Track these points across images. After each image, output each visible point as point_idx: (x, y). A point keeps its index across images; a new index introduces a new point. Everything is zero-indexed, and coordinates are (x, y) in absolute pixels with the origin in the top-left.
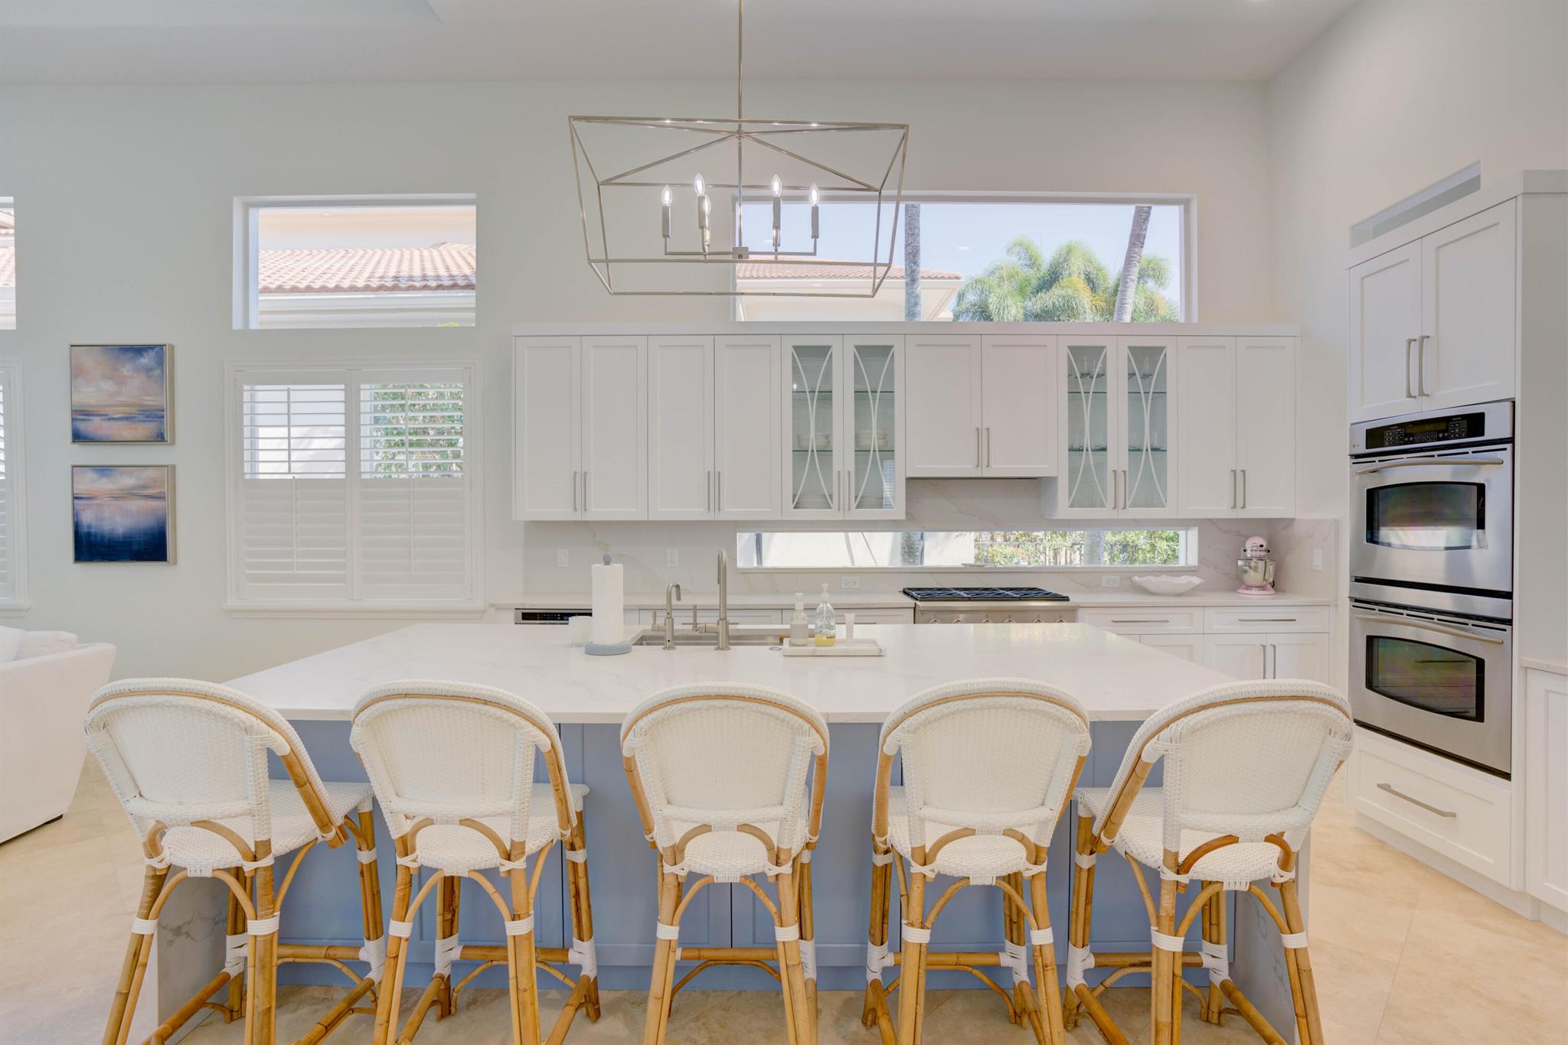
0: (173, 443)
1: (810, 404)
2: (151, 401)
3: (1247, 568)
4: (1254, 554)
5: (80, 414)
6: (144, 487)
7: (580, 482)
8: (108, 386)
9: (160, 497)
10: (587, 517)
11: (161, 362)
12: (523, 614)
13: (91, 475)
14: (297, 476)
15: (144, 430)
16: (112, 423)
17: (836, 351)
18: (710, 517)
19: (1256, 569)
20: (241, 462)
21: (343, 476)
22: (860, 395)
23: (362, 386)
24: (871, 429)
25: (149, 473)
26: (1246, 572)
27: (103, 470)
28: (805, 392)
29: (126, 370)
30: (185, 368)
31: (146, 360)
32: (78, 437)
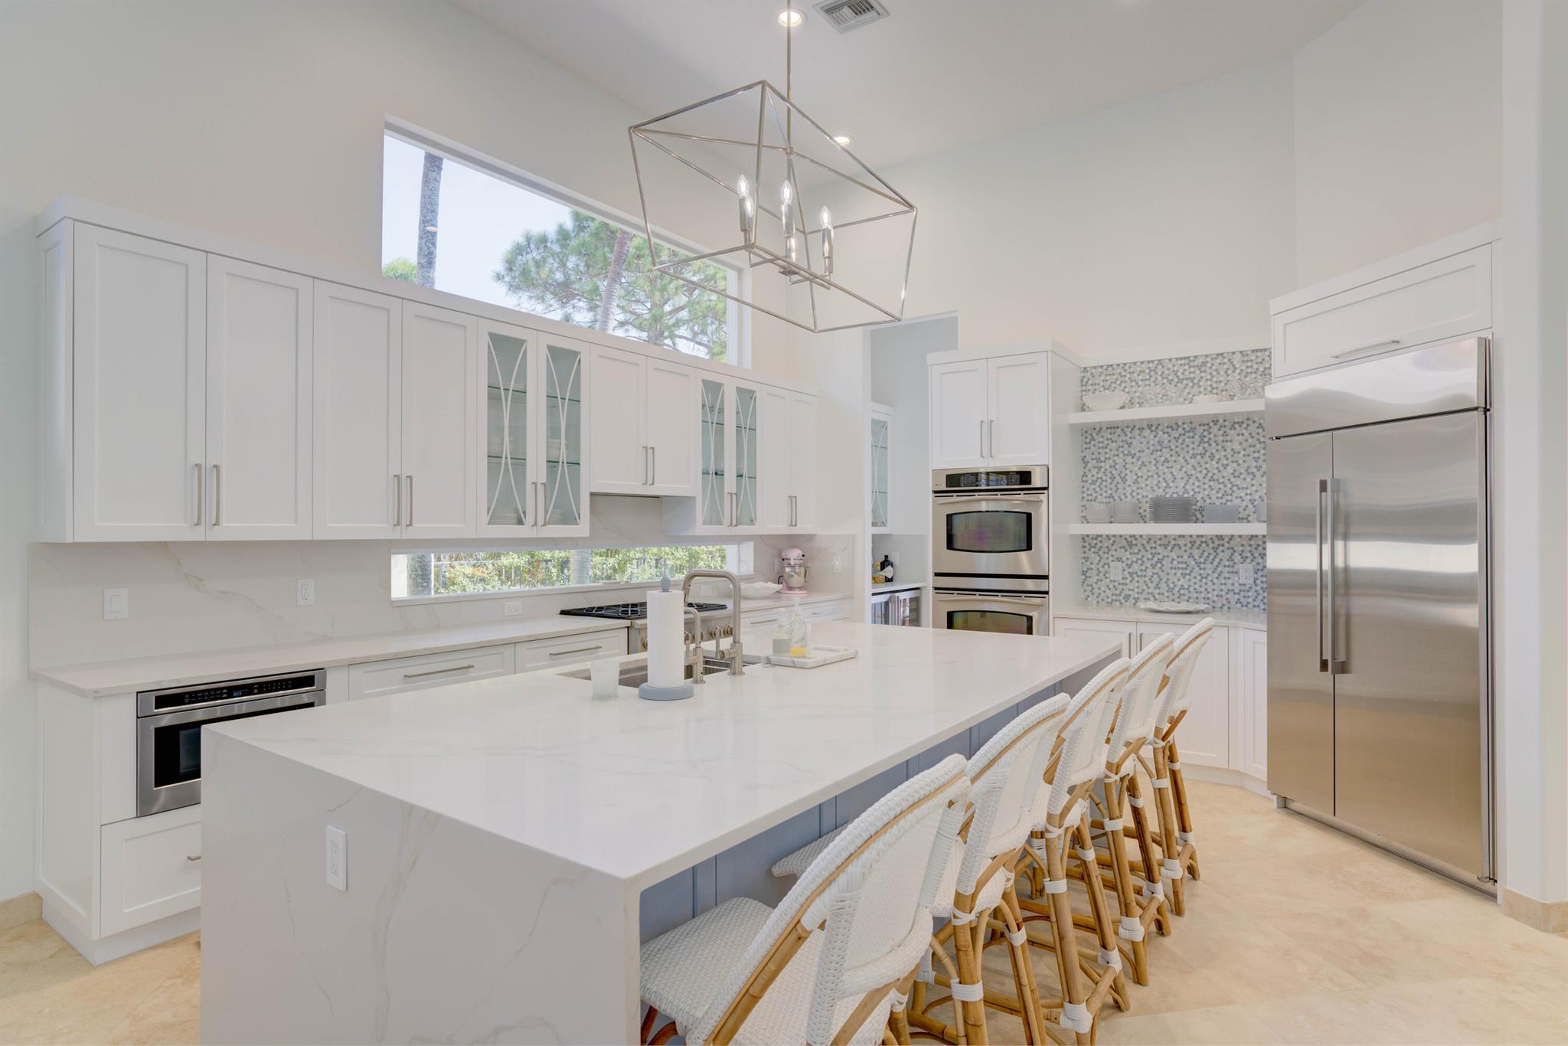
1: (504, 405)
3: (793, 573)
4: (797, 562)
7: (207, 478)
12: (158, 699)
17: (529, 347)
19: (798, 574)
22: (551, 400)
24: (560, 439)
26: (792, 576)
28: (499, 388)
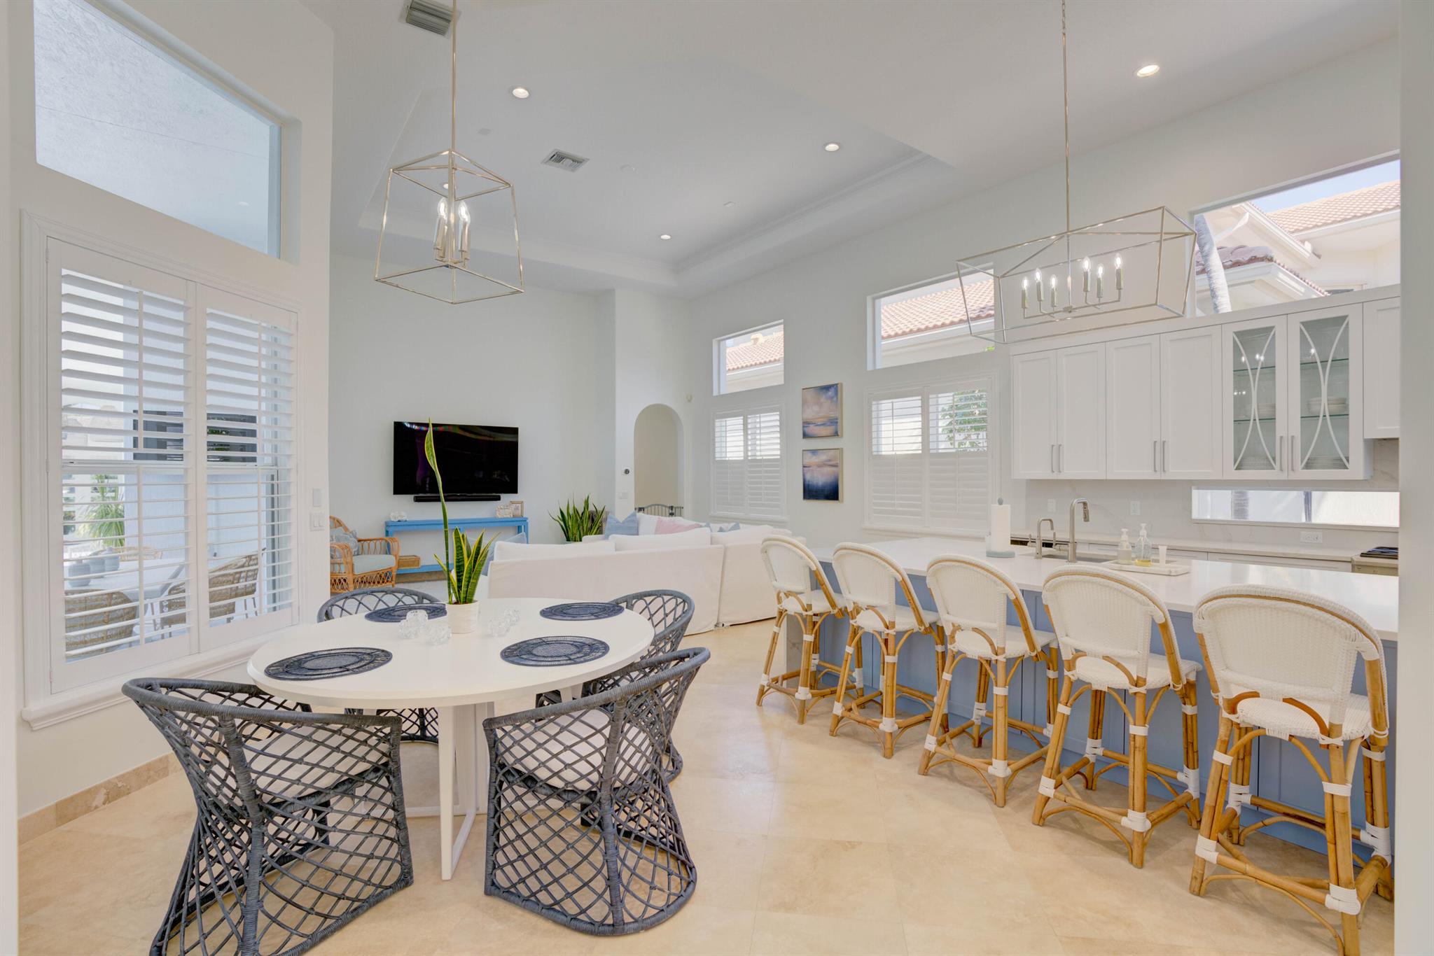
0: (842, 436)
1: (1252, 381)
2: (832, 415)
5: (806, 424)
6: (830, 460)
7: (1056, 451)
8: (816, 408)
9: (836, 466)
10: (1063, 476)
11: (836, 394)
13: (809, 454)
14: (898, 453)
15: (830, 430)
16: (817, 427)
17: (1279, 332)
18: (1157, 477)
20: (870, 445)
21: (920, 452)
22: (1308, 367)
23: (931, 396)
24: (1321, 396)
25: (832, 453)
27: (814, 452)
28: (1247, 369)
29: (823, 399)
30: (847, 395)
31: (831, 393)
32: (805, 436)
